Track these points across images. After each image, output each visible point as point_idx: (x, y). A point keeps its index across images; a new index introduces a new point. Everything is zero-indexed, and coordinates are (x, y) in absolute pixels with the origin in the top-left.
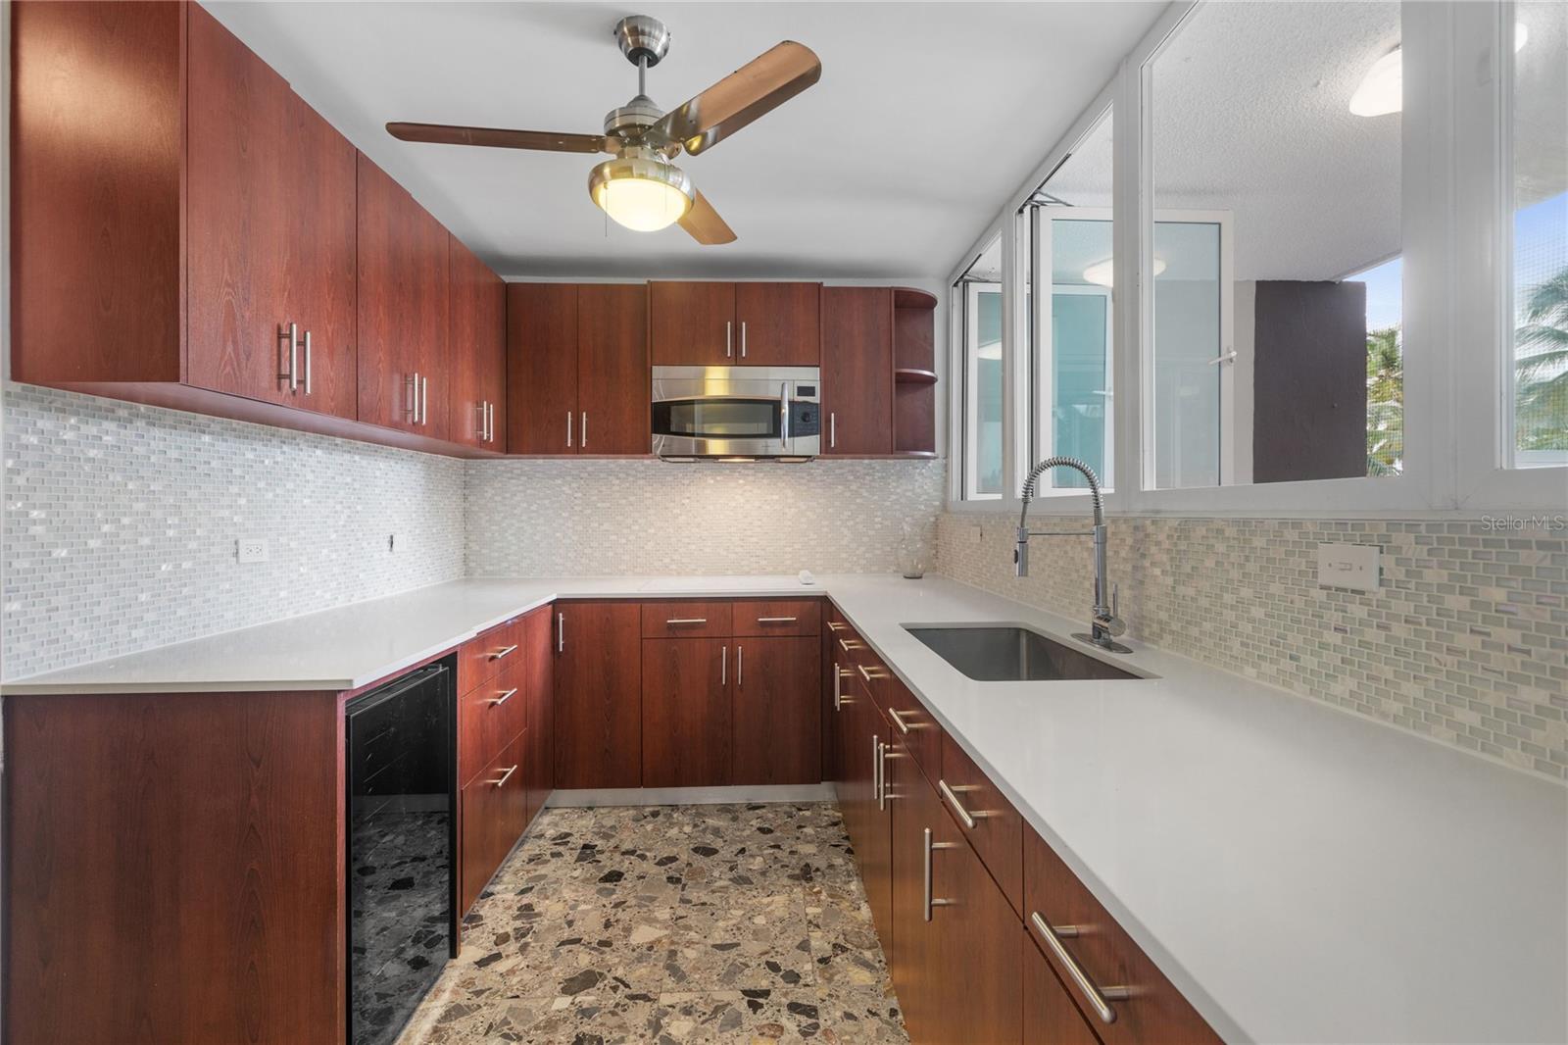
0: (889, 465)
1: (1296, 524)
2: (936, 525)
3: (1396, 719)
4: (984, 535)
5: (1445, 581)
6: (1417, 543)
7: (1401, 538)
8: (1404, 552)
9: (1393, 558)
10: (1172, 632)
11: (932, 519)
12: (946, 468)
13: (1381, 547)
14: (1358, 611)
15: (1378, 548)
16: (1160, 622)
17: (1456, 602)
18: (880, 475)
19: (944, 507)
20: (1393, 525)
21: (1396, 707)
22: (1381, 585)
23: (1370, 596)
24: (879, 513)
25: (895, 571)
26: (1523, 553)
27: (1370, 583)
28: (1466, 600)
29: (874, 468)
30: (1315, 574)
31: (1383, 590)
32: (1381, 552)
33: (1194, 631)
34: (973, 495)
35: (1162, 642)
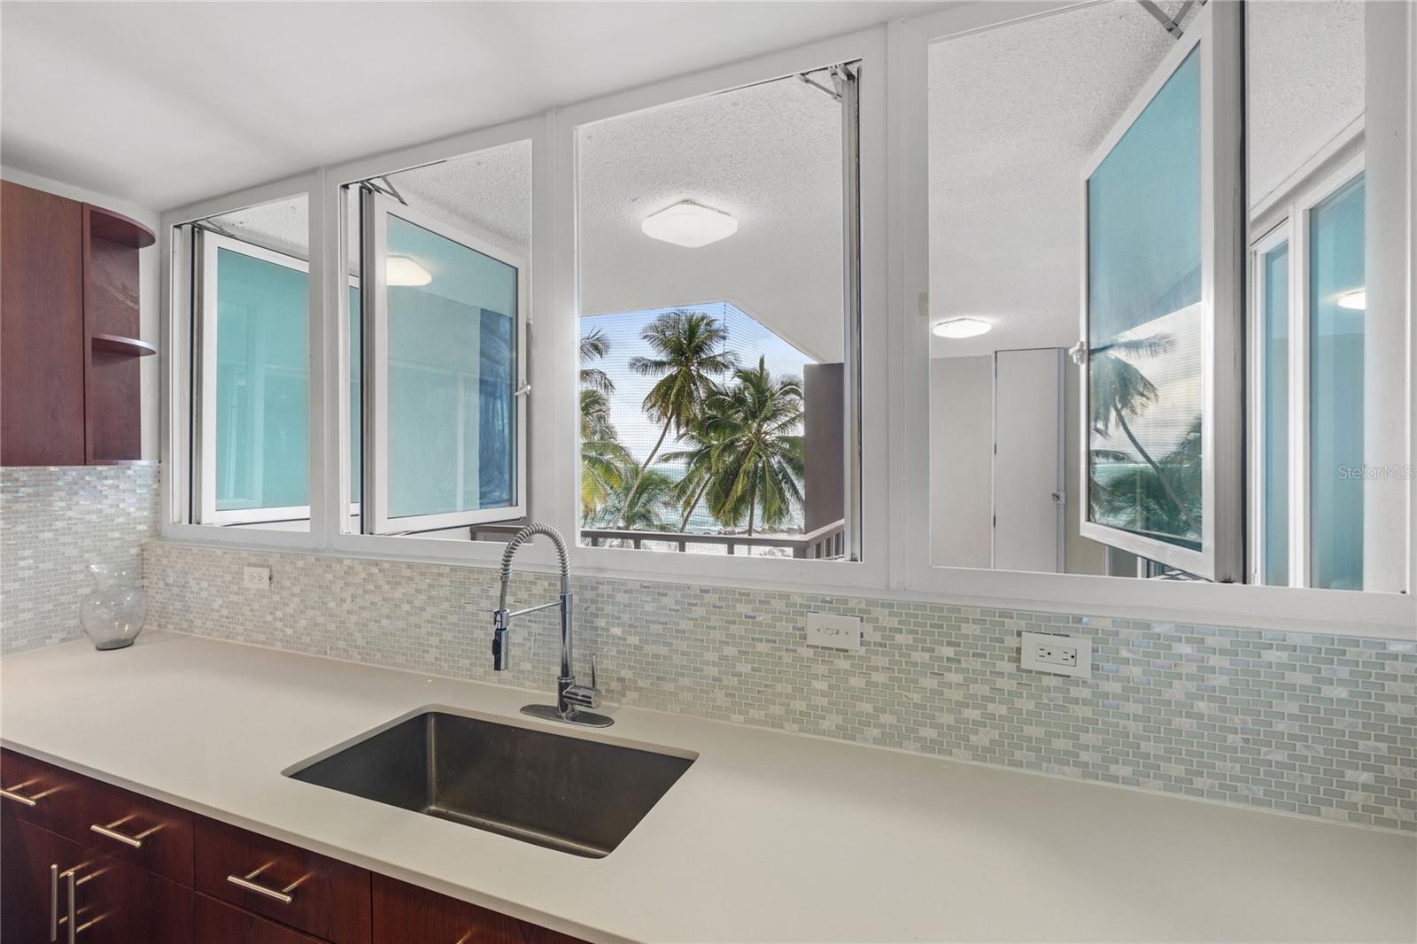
0: (51, 473)
1: (785, 596)
2: (141, 557)
3: (876, 741)
4: (274, 579)
5: (911, 642)
6: (890, 615)
7: (877, 612)
8: (880, 621)
9: (871, 625)
10: (638, 689)
11: (134, 551)
12: (160, 476)
13: (862, 618)
14: (843, 664)
15: (859, 619)
16: (621, 680)
17: (918, 656)
18: (30, 490)
19: (156, 532)
20: (870, 603)
21: (876, 732)
22: (861, 645)
23: (853, 654)
24: (27, 553)
25: (63, 640)
26: (964, 626)
27: (852, 643)
28: (927, 655)
29: (17, 480)
30: (804, 637)
31: (864, 648)
32: (862, 621)
33: (668, 687)
34: (210, 514)
35: (625, 700)
